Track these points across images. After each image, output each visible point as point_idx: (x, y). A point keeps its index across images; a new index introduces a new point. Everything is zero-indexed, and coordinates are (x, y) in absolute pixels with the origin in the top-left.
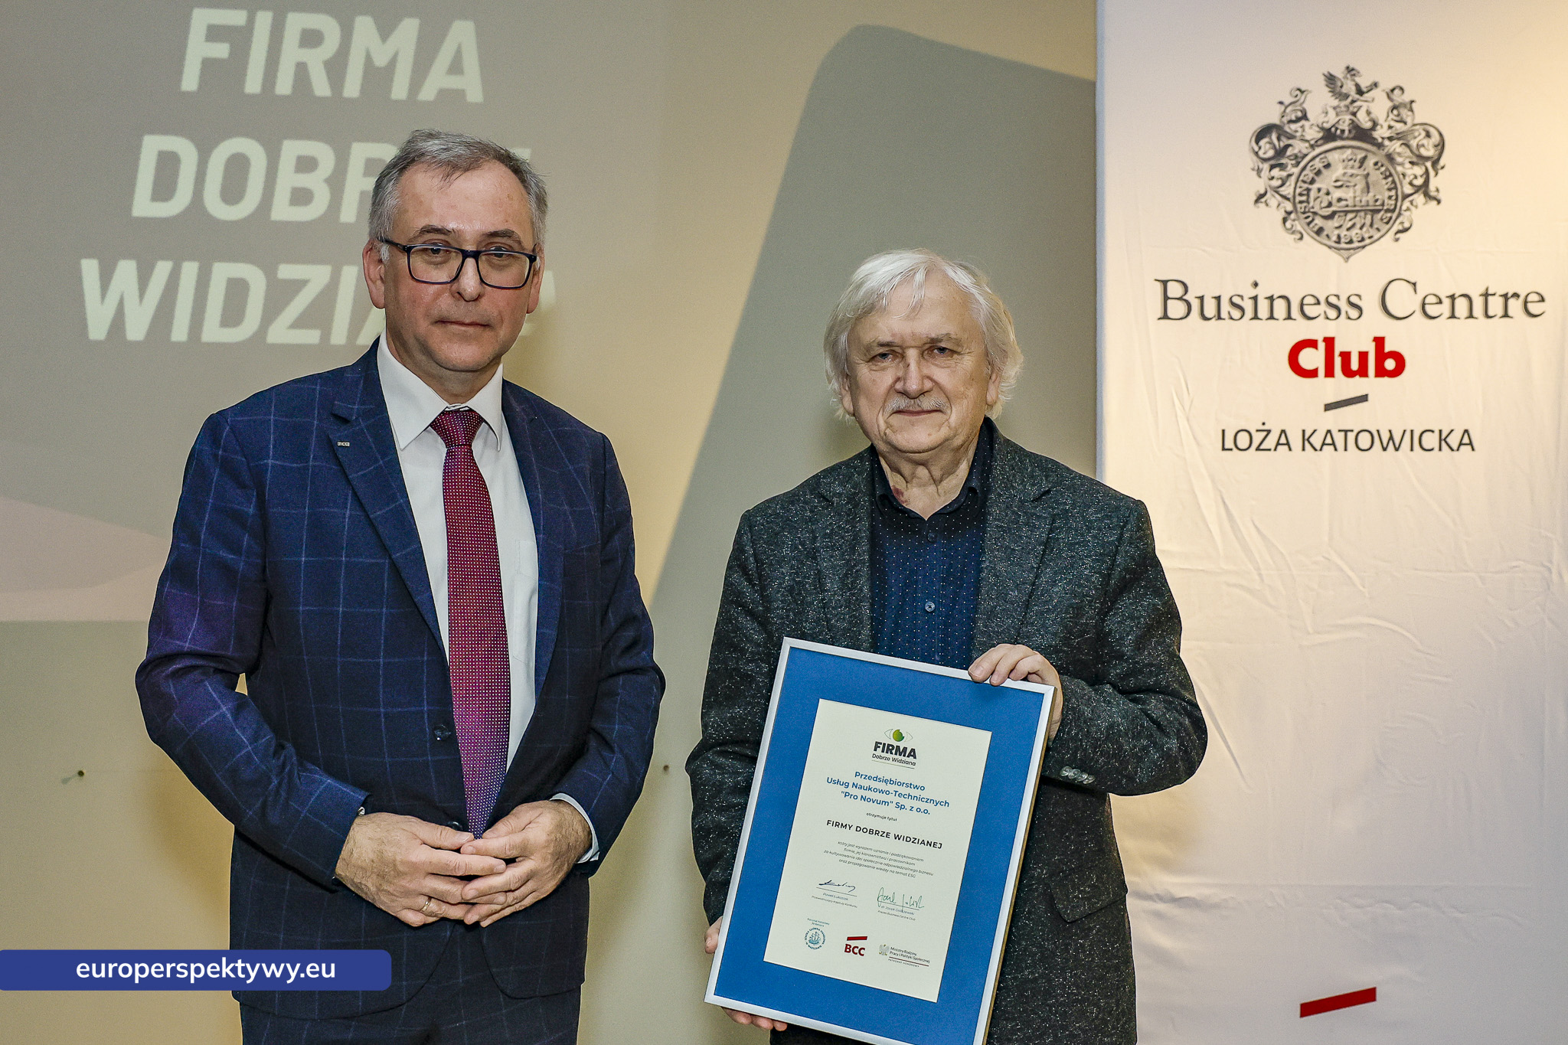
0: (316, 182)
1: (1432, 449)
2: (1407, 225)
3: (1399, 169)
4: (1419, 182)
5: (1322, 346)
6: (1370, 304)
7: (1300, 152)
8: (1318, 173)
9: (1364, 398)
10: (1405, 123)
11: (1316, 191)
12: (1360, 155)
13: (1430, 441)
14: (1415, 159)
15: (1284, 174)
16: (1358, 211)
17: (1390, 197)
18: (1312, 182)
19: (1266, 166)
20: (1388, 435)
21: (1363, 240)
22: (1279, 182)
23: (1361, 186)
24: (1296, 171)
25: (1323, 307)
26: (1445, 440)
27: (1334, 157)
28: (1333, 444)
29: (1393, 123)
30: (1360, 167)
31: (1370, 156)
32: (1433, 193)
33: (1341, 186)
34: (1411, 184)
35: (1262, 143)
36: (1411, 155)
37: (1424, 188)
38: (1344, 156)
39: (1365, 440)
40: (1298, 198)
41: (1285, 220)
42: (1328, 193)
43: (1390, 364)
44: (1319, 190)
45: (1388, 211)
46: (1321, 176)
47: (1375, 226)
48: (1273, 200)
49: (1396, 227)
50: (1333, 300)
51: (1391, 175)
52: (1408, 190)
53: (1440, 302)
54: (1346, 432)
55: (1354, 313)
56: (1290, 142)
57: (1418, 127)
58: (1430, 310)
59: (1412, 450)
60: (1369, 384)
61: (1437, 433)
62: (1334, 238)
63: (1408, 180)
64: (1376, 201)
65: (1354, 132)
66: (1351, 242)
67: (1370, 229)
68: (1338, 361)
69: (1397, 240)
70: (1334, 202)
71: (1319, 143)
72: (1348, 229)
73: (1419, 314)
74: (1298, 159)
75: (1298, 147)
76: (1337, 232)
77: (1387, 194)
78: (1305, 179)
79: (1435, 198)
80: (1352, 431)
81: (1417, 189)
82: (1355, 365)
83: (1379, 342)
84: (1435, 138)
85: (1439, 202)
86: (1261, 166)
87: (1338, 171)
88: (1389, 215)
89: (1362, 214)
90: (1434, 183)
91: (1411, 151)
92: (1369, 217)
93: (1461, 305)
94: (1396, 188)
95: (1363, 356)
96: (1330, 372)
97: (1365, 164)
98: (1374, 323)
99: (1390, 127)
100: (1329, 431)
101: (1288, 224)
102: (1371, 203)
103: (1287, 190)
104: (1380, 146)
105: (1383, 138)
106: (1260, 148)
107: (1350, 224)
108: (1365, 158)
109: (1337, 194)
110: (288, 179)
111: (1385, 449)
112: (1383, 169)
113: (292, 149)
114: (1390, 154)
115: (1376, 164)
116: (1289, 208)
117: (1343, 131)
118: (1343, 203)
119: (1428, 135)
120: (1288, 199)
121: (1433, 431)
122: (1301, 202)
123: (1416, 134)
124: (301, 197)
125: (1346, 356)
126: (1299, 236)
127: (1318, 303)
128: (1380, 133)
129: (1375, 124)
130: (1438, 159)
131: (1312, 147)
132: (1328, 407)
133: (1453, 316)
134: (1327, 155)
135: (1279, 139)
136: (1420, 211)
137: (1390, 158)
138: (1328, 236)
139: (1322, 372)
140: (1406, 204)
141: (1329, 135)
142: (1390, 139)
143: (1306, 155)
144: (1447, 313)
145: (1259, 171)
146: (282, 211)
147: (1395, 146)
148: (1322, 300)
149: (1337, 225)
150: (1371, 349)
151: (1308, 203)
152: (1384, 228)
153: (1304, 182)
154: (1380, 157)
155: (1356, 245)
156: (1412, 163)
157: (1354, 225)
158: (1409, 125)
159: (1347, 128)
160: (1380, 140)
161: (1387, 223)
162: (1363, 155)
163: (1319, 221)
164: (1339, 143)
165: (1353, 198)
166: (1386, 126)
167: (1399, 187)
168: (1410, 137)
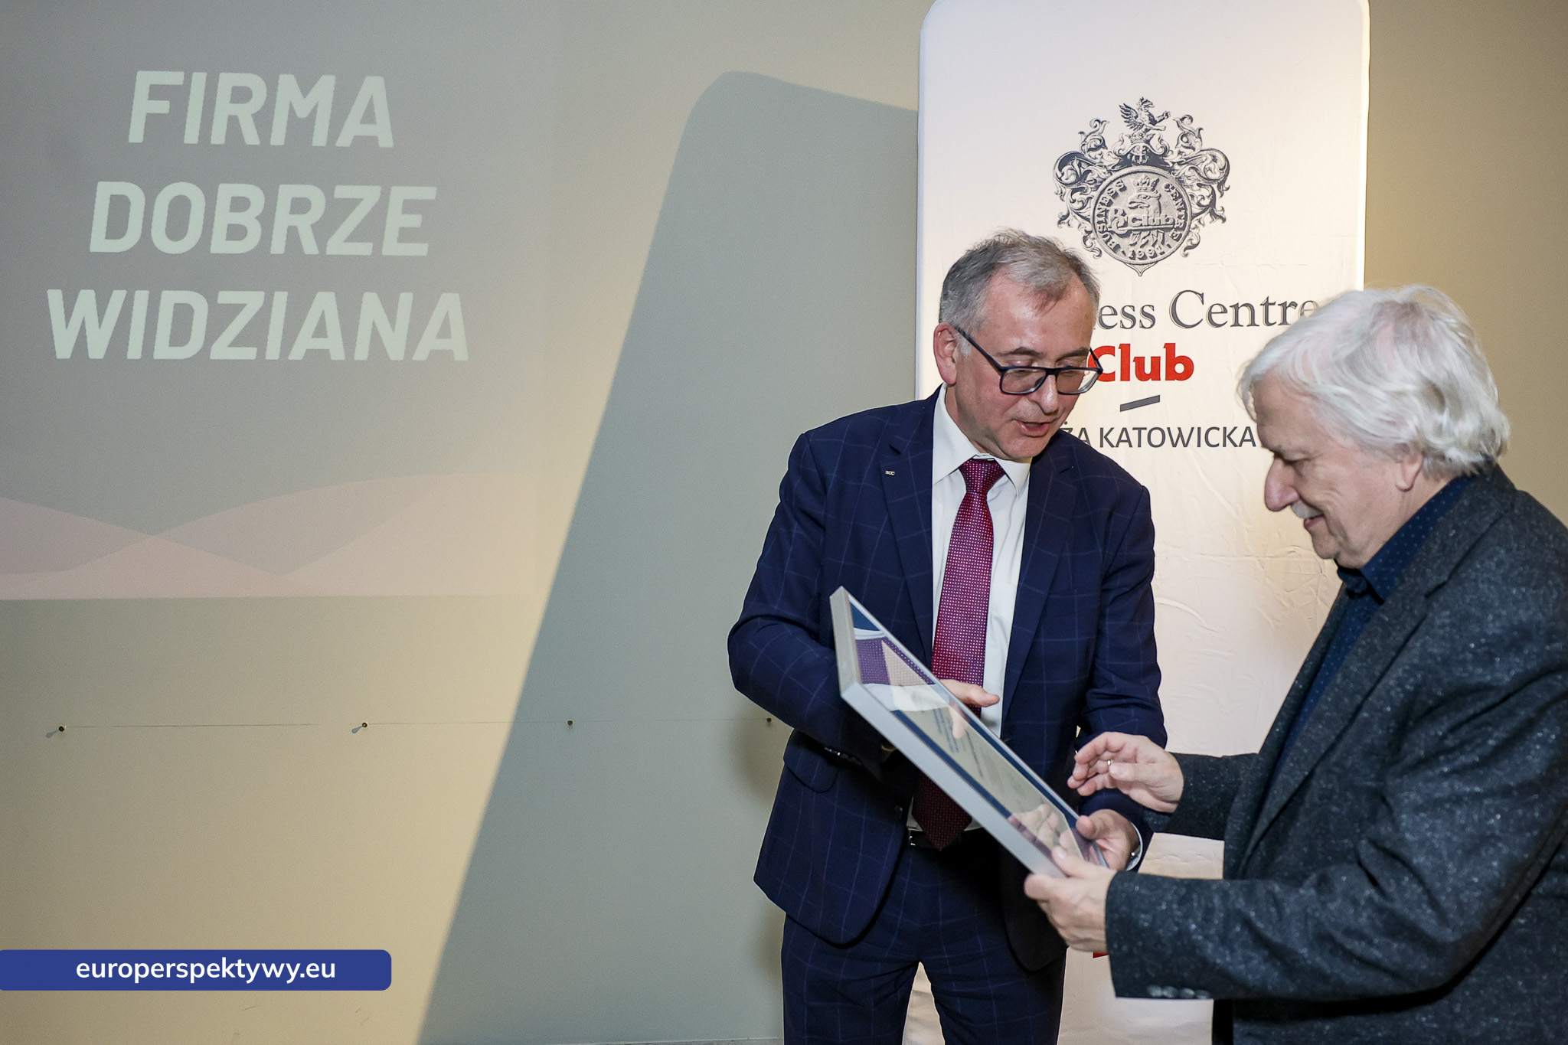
0: (248, 219)
1: (1218, 445)
2: (1195, 242)
3: (1188, 191)
4: (1206, 202)
5: (1118, 352)
6: (1162, 314)
7: (1099, 176)
8: (1115, 195)
9: (1156, 399)
10: (1194, 149)
11: (1113, 212)
12: (1153, 178)
13: (1216, 437)
14: (1202, 182)
15: (1085, 197)
16: (1150, 230)
17: (1180, 217)
18: (1110, 203)
19: (1068, 190)
20: (1178, 432)
21: (1155, 255)
22: (1081, 205)
23: (1154, 206)
24: (1096, 194)
25: (1119, 317)
26: (1229, 436)
27: (1130, 181)
28: (1128, 441)
29: (1182, 149)
30: (1153, 190)
31: (1161, 178)
32: (1217, 213)
33: (1136, 207)
34: (1199, 204)
35: (1065, 169)
36: (1199, 177)
37: (1211, 208)
38: (1139, 181)
39: (1156, 437)
40: (1097, 219)
41: (1085, 239)
42: (1124, 214)
43: (1180, 368)
44: (1116, 211)
45: (1178, 229)
46: (1118, 199)
47: (1166, 243)
48: (1075, 221)
49: (1185, 244)
50: (1128, 310)
51: (1181, 197)
52: (1196, 209)
53: (1225, 311)
54: (1140, 430)
55: (1147, 323)
56: (1090, 168)
57: (1205, 152)
58: (1217, 319)
59: (1199, 446)
60: (1161, 387)
61: (1221, 430)
62: (1130, 254)
63: (1196, 200)
64: (1168, 220)
65: (1147, 158)
66: (1145, 257)
67: (1161, 246)
68: (1133, 365)
69: (1187, 255)
70: (1130, 222)
71: (1116, 168)
72: (1142, 246)
73: (1205, 322)
74: (1096, 183)
75: (1097, 172)
76: (1132, 249)
77: (1177, 213)
78: (1103, 201)
79: (1221, 217)
80: (1145, 429)
81: (1204, 209)
82: (1148, 370)
83: (1170, 348)
84: (1221, 162)
85: (1224, 220)
86: (1064, 190)
87: (1132, 194)
88: (1179, 233)
89: (1155, 232)
90: (1219, 203)
91: (1199, 174)
92: (1161, 235)
93: (1244, 314)
94: (1185, 209)
95: (1156, 361)
96: (1125, 377)
97: (1156, 189)
98: (1165, 331)
99: (1180, 153)
100: (1124, 429)
101: (1088, 243)
102: (1163, 222)
103: (1088, 212)
104: (1171, 170)
105: (1174, 163)
106: (1063, 174)
107: (1144, 241)
108: (1158, 180)
109: (1131, 214)
110: (224, 217)
111: (1174, 445)
112: (1173, 191)
113: (227, 191)
114: (1180, 178)
115: (1167, 186)
116: (1089, 227)
117: (1137, 157)
118: (1138, 223)
119: (1215, 160)
120: (1088, 220)
121: (1218, 429)
122: (1099, 222)
123: (1204, 159)
124: (236, 232)
125: (1140, 361)
126: (1098, 253)
127: (1115, 313)
128: (1169, 159)
129: (1166, 150)
130: (1224, 181)
131: (1110, 172)
132: (1124, 407)
133: (1236, 324)
134: (1123, 179)
135: (1079, 165)
136: (1207, 230)
137: (1180, 180)
138: (1123, 252)
139: (1118, 376)
140: (1195, 222)
141: (1125, 161)
142: (1180, 163)
143: (1104, 180)
144: (1231, 321)
145: (1062, 195)
146: (220, 245)
147: (1185, 170)
148: (1119, 311)
149: (1132, 243)
150: (1162, 354)
151: (1106, 223)
152: (1175, 244)
153: (1103, 204)
154: (1171, 180)
155: (1149, 260)
156: (1199, 185)
157: (1147, 242)
158: (1196, 151)
159: (1141, 155)
160: (1171, 165)
161: (1177, 240)
162: (1155, 179)
163: (1115, 239)
164: (1134, 168)
165: (1146, 218)
166: (1176, 151)
167: (1188, 207)
168: (1198, 161)
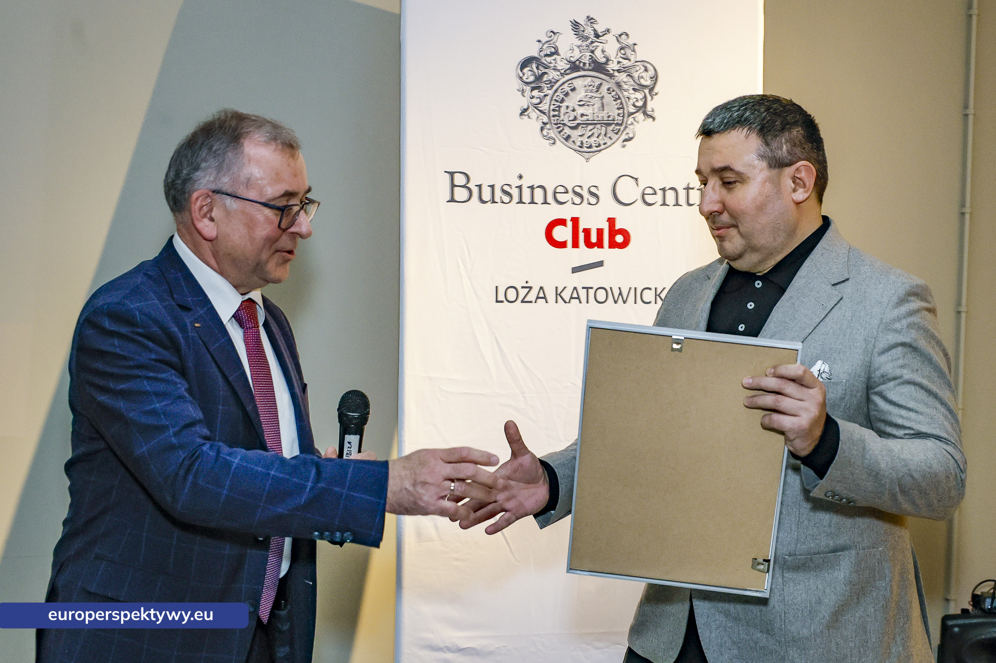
1: (650, 303)
2: (631, 135)
3: (626, 93)
4: (640, 104)
5: (570, 224)
6: (605, 193)
7: (553, 78)
8: (567, 94)
9: (600, 264)
10: (629, 60)
11: (566, 108)
12: (598, 82)
13: (649, 296)
14: (637, 87)
15: (542, 94)
16: (595, 124)
17: (619, 115)
18: (562, 101)
19: (528, 88)
20: (618, 292)
21: (599, 145)
22: (538, 101)
23: (598, 105)
24: (551, 92)
25: (571, 195)
26: (659, 295)
27: (578, 83)
28: (578, 298)
29: (621, 60)
30: (597, 91)
31: (604, 82)
32: (649, 113)
33: (583, 105)
34: (634, 105)
35: (526, 70)
36: (633, 83)
37: (643, 109)
38: (586, 83)
39: (601, 296)
40: (552, 113)
41: (542, 129)
42: (574, 110)
43: (619, 239)
44: (567, 107)
45: (617, 124)
46: (569, 97)
47: (608, 136)
48: (534, 114)
49: (624, 137)
50: (578, 190)
51: (619, 98)
52: (632, 109)
53: (655, 193)
54: (587, 288)
55: (593, 200)
56: (546, 70)
57: (639, 63)
58: (649, 199)
59: (635, 303)
60: (605, 253)
61: (653, 290)
62: (579, 144)
63: (631, 102)
64: (609, 117)
65: (592, 65)
66: (590, 147)
67: (604, 138)
68: (582, 236)
69: (624, 146)
70: (579, 117)
71: (568, 72)
72: (589, 137)
73: (640, 202)
74: (551, 83)
75: (552, 75)
76: (580, 139)
77: (617, 112)
78: (557, 99)
79: (651, 116)
80: (591, 288)
81: (639, 109)
82: (594, 239)
83: (611, 221)
84: (651, 72)
85: (654, 119)
86: (525, 88)
87: (581, 94)
88: (618, 127)
89: (599, 126)
90: (650, 105)
91: (634, 81)
92: (604, 129)
93: (670, 196)
94: (623, 108)
95: (600, 232)
96: (575, 245)
97: (601, 90)
98: (607, 208)
99: (619, 62)
100: (575, 288)
101: (545, 132)
102: (606, 119)
103: (544, 107)
104: (611, 76)
105: (613, 70)
106: (524, 74)
107: (590, 133)
108: (601, 84)
109: (581, 110)
111: (616, 302)
112: (614, 93)
114: (619, 83)
115: (608, 90)
116: (546, 120)
117: (584, 64)
118: (585, 118)
119: (646, 70)
120: (544, 113)
121: (650, 289)
122: (554, 116)
123: (638, 68)
125: (587, 232)
126: (552, 141)
127: (567, 192)
128: (612, 66)
129: (608, 60)
130: (653, 88)
131: (562, 74)
132: (575, 270)
133: (664, 204)
134: (573, 81)
135: (537, 68)
136: (640, 126)
137: (618, 85)
138: (573, 142)
139: (570, 244)
140: (631, 120)
141: (574, 67)
142: (619, 71)
143: (558, 81)
144: (660, 202)
145: (523, 92)
147: (622, 77)
148: (570, 190)
149: (581, 134)
150: (606, 227)
151: (559, 117)
152: (615, 137)
153: (556, 101)
154: (611, 84)
155: (595, 149)
156: (634, 90)
157: (593, 134)
158: (633, 61)
159: (587, 62)
160: (612, 72)
161: (617, 133)
162: (599, 83)
163: (567, 131)
164: (582, 73)
165: (592, 114)
166: (616, 61)
167: (625, 106)
168: (633, 71)
